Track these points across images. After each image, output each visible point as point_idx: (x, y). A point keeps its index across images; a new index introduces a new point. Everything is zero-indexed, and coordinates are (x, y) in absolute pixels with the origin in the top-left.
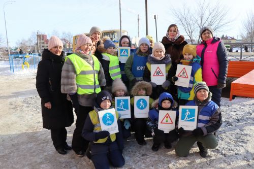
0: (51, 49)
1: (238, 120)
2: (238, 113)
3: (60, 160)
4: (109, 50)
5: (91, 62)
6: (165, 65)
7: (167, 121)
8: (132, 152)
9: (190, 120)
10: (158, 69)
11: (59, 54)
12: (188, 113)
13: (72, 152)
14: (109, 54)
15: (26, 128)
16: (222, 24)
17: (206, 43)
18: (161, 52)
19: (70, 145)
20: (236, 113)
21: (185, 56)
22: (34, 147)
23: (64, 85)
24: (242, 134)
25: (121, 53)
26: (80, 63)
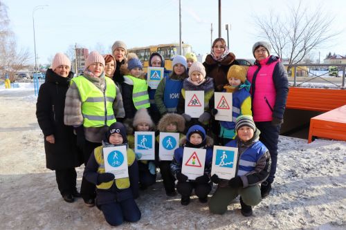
0: (55, 70)
1: (309, 170)
2: (312, 160)
3: (64, 209)
4: (133, 71)
5: (103, 86)
6: (203, 92)
7: (194, 163)
8: (155, 204)
9: (228, 166)
10: (195, 98)
11: (65, 76)
12: (224, 156)
13: (81, 200)
14: (133, 76)
15: (34, 168)
16: (324, 37)
17: (259, 64)
18: (199, 75)
19: (79, 191)
20: (308, 160)
21: (230, 81)
22: (37, 192)
23: (67, 114)
24: (307, 189)
25: (151, 75)
26: (86, 88)
